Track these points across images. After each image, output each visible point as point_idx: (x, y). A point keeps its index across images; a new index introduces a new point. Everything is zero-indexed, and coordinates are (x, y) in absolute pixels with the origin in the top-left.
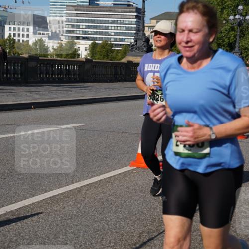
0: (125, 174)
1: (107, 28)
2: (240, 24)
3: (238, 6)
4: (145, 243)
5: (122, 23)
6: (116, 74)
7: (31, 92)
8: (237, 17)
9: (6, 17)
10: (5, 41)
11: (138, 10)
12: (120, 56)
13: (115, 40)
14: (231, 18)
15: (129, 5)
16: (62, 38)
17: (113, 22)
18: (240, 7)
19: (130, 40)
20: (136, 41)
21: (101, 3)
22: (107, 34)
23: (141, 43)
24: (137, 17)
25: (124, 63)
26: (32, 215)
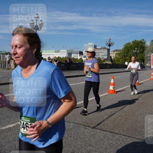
0: (106, 95)
1: (99, 54)
2: (136, 53)
3: (135, 48)
4: (112, 115)
5: (103, 53)
6: (102, 67)
7: (79, 72)
8: (135, 51)
9: (72, 52)
10: (72, 58)
11: (108, 49)
12: (103, 62)
13: (102, 57)
14: (134, 51)
15: (105, 48)
16: (87, 57)
17: (101, 52)
18: (136, 48)
19: (106, 57)
20: (108, 57)
21: (97, 47)
22: (99, 56)
23: (109, 58)
24: (107, 51)
25: (104, 64)
26: (81, 107)
